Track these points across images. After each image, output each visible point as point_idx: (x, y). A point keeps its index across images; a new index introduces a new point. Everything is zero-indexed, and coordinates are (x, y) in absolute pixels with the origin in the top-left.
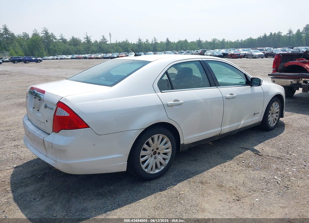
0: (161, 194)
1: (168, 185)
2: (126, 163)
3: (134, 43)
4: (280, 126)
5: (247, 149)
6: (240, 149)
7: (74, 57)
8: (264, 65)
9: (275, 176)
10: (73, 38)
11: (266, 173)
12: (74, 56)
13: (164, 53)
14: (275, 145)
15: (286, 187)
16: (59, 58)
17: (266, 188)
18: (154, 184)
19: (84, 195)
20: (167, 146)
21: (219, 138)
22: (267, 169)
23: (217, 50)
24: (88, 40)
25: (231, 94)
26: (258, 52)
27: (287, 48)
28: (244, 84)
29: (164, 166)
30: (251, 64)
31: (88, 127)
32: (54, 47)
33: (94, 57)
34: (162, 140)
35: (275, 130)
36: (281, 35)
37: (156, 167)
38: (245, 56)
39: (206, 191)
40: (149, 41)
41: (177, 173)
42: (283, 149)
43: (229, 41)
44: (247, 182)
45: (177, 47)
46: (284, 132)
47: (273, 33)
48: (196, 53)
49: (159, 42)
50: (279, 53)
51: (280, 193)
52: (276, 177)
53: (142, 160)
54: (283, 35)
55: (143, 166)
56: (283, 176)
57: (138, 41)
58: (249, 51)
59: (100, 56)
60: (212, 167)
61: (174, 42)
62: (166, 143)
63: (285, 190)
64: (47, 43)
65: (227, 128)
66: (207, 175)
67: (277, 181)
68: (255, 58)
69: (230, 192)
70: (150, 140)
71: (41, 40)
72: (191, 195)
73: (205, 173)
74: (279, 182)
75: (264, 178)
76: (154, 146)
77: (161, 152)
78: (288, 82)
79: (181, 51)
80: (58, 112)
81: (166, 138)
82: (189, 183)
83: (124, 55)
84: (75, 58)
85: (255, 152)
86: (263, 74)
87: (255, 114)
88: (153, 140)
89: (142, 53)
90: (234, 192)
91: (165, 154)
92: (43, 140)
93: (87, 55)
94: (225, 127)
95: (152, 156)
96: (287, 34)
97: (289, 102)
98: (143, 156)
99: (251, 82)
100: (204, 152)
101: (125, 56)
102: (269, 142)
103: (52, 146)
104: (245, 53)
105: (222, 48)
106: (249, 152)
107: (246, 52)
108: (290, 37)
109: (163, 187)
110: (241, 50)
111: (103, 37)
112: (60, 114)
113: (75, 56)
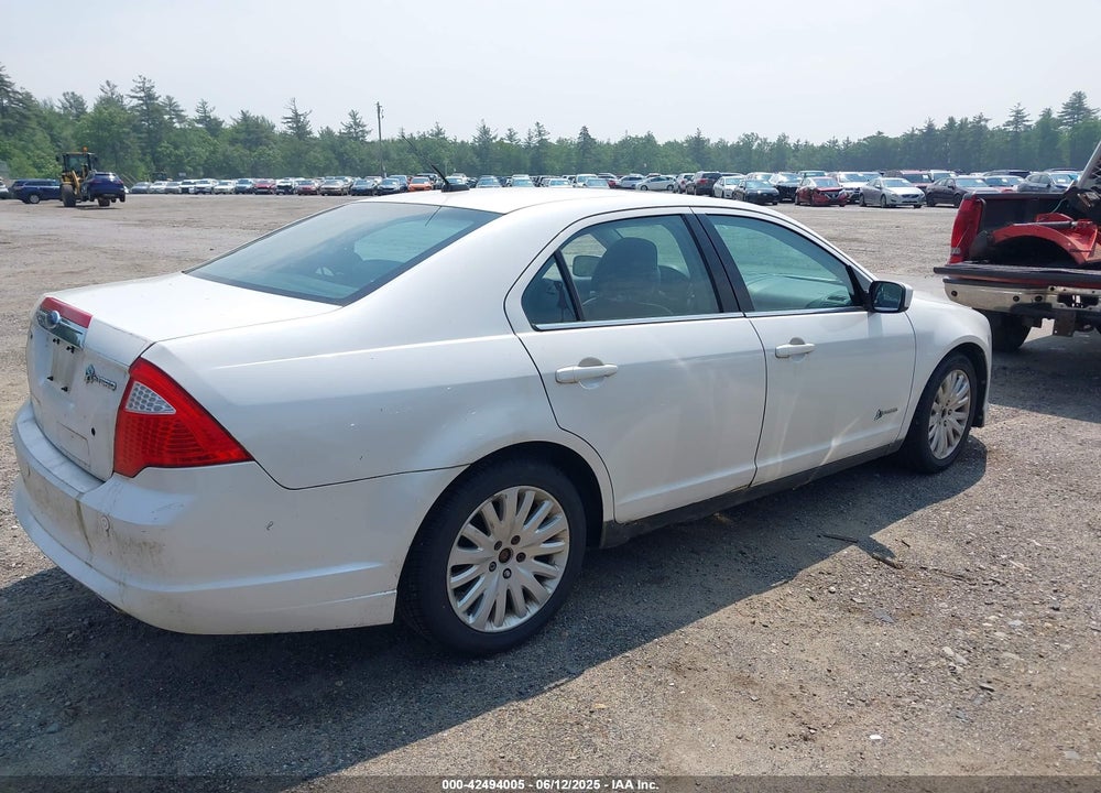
0: (521, 710)
1: (553, 676)
2: (390, 595)
3: (462, 142)
4: (971, 458)
5: (848, 541)
6: (823, 539)
7: (248, 186)
8: (923, 232)
9: (945, 645)
10: (245, 117)
11: (911, 634)
12: (247, 182)
13: (570, 179)
14: (950, 527)
15: (983, 688)
16: (191, 188)
17: (910, 693)
18: (497, 672)
19: (233, 711)
20: (550, 530)
21: (746, 500)
22: (918, 619)
23: (759, 176)
24: (298, 127)
25: (796, 341)
26: (904, 185)
27: (1004, 174)
28: (845, 302)
29: (537, 603)
30: (878, 227)
31: (249, 458)
32: (176, 148)
33: (319, 189)
34: (535, 506)
35: (951, 471)
36: (985, 127)
37: (510, 608)
38: (856, 198)
39: (691, 700)
40: (517, 137)
41: (588, 629)
42: (976, 543)
43: (802, 142)
44: (841, 667)
45: (616, 160)
46: (984, 479)
47: (958, 120)
48: (683, 182)
49: (553, 139)
50: (974, 190)
51: (960, 713)
52: (948, 651)
53: (455, 581)
54: (991, 126)
55: (460, 604)
56: (972, 647)
57: (477, 134)
58: (873, 182)
59: (339, 184)
60: (715, 608)
61: (608, 144)
62: (547, 520)
63: (978, 702)
64: (149, 132)
65: (776, 464)
66: (697, 635)
67: (952, 664)
68: (894, 207)
69: (780, 706)
70: (487, 508)
71: (129, 121)
72: (635, 716)
73: (689, 629)
74: (959, 669)
75: (906, 652)
76: (501, 529)
77: (530, 553)
78: (1005, 297)
79: (633, 175)
80: (133, 400)
81: (548, 499)
82: (630, 668)
83: (427, 184)
84: (249, 192)
85: (876, 554)
86: (917, 266)
87: (880, 414)
88: (498, 506)
89: (492, 177)
90: (793, 706)
91: (546, 559)
92: (78, 502)
93: (293, 182)
94: (771, 462)
95: (493, 567)
96: (1008, 124)
97: (1005, 368)
98: (458, 569)
99: (871, 297)
100: (692, 552)
101: (429, 188)
102: (928, 518)
103: (109, 527)
104: (859, 189)
105: (776, 170)
106: (854, 553)
107: (861, 185)
108: (1017, 134)
109: (532, 683)
110: (842, 175)
111: (353, 116)
112: (142, 407)
113: (251, 182)
